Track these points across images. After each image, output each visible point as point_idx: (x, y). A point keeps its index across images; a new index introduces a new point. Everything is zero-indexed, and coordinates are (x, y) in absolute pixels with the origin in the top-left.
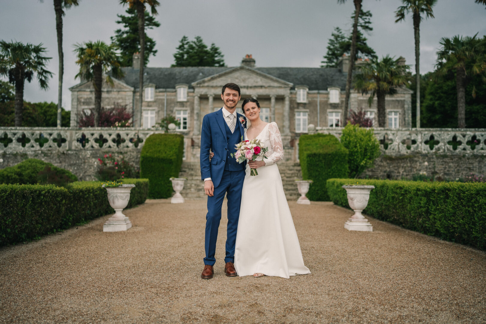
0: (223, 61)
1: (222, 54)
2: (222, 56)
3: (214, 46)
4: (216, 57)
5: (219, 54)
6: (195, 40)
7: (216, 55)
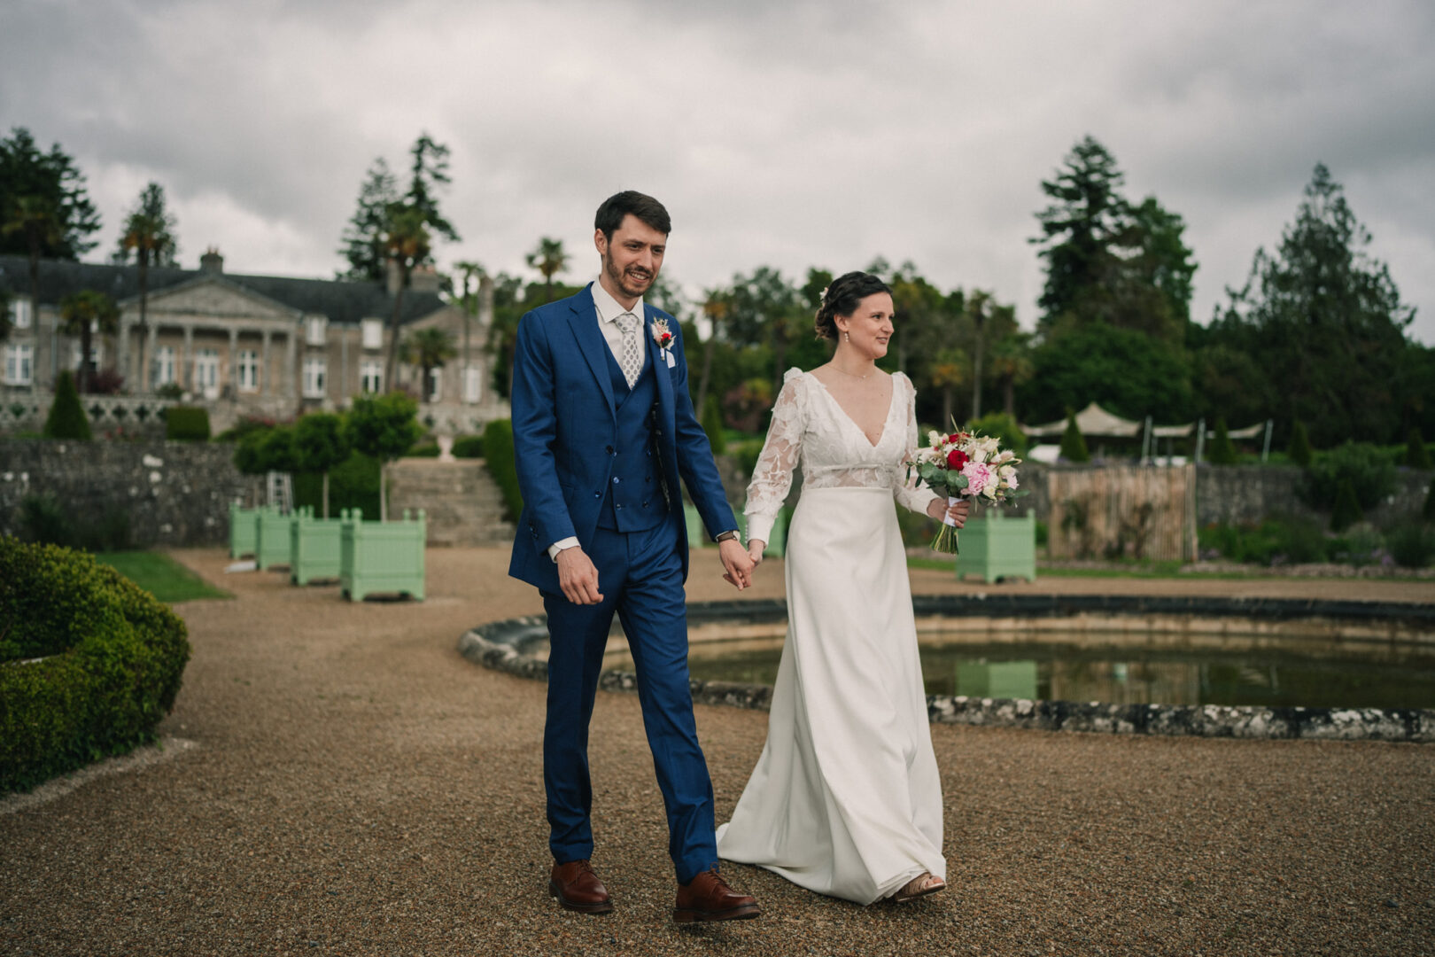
0: (83, 191)
1: (82, 174)
2: (83, 180)
3: (58, 151)
4: (67, 179)
5: (75, 174)
6: (12, 137)
7: (66, 175)
